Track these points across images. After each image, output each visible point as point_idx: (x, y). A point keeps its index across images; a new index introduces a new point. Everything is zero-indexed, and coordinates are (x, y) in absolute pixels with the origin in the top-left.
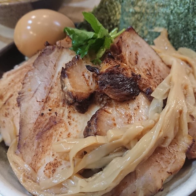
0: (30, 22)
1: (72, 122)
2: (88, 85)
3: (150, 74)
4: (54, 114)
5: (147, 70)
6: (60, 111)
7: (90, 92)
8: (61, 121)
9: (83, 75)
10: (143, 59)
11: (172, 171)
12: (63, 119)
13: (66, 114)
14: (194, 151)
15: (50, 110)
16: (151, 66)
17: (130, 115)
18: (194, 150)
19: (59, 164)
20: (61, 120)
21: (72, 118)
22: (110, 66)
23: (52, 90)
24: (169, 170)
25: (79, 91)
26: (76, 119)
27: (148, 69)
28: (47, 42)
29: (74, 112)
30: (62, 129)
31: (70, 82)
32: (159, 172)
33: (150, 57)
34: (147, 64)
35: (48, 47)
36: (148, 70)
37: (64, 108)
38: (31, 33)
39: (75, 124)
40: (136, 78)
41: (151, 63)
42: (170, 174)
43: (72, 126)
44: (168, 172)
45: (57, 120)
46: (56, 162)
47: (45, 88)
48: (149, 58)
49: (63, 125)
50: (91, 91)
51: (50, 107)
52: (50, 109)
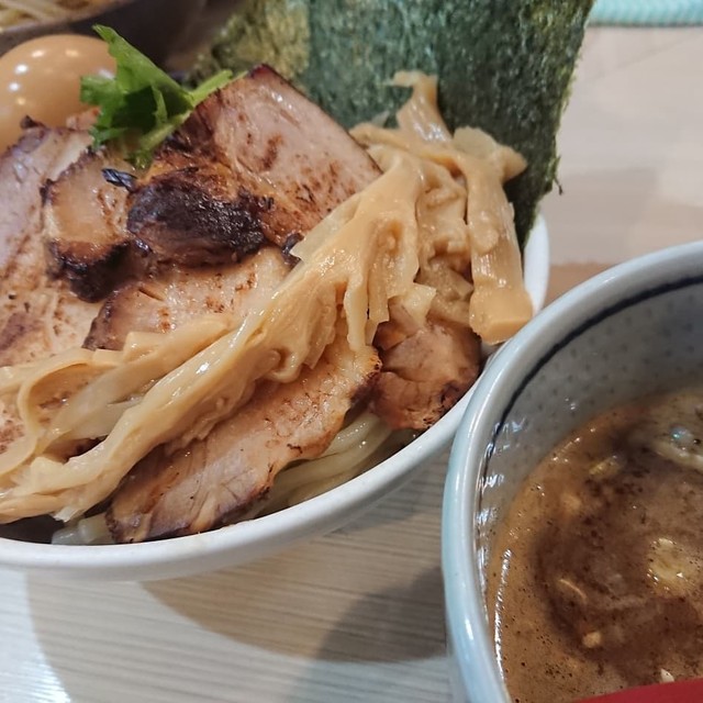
0: (22, 69)
1: (64, 327)
2: (109, 224)
3: (309, 200)
4: (21, 309)
5: (301, 187)
6: (38, 298)
7: (112, 242)
8: (36, 326)
9: (100, 197)
10: (298, 156)
11: (303, 444)
12: (42, 319)
13: (54, 306)
14: (410, 410)
15: (11, 297)
16: (324, 177)
17: (219, 305)
18: (412, 407)
19: (15, 433)
20: (36, 322)
21: (64, 318)
22: (169, 168)
23: (27, 246)
24: (294, 441)
25: (79, 239)
26: (74, 320)
27: (309, 184)
28: (28, 117)
29: (72, 301)
30: (36, 347)
31: (57, 214)
32: (267, 446)
33: (327, 154)
34: (308, 171)
35: (30, 131)
36: (305, 187)
37: (49, 291)
38: (21, 102)
39: (70, 333)
40: (253, 207)
41: (326, 170)
42: (297, 451)
43: (64, 337)
44: (289, 445)
45: (28, 322)
46: (9, 427)
47: (8, 241)
48: (323, 156)
49: (40, 334)
50: (116, 240)
51: (14, 288)
52: (13, 293)
